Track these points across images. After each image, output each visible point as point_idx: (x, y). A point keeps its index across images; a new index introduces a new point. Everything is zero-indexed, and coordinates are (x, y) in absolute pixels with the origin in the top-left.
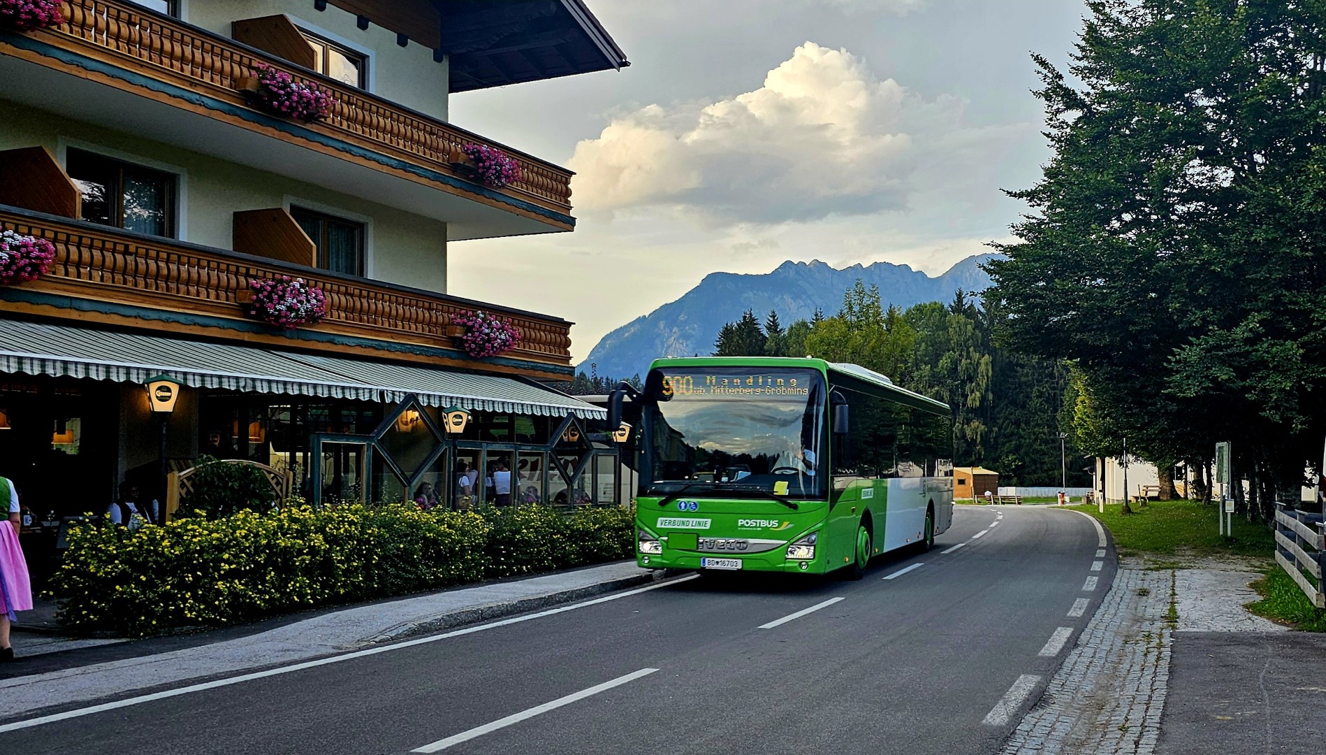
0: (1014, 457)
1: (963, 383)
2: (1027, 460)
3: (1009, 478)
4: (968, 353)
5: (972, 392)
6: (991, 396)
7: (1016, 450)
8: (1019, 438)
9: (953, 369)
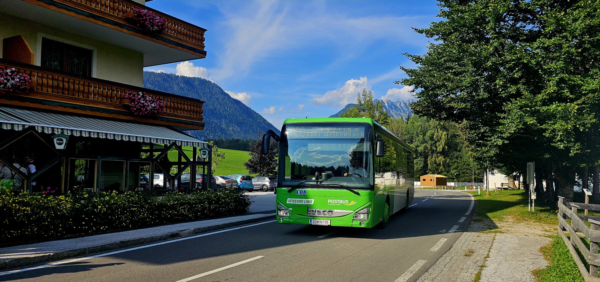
0: (456, 171)
1: (436, 142)
2: (461, 172)
3: (454, 179)
4: (438, 131)
5: (439, 145)
6: (446, 147)
7: (456, 169)
8: (458, 163)
9: (432, 137)
